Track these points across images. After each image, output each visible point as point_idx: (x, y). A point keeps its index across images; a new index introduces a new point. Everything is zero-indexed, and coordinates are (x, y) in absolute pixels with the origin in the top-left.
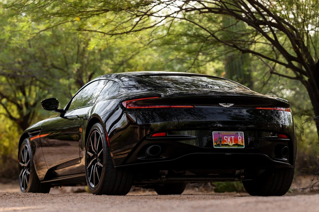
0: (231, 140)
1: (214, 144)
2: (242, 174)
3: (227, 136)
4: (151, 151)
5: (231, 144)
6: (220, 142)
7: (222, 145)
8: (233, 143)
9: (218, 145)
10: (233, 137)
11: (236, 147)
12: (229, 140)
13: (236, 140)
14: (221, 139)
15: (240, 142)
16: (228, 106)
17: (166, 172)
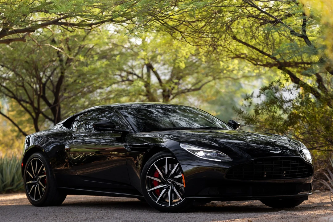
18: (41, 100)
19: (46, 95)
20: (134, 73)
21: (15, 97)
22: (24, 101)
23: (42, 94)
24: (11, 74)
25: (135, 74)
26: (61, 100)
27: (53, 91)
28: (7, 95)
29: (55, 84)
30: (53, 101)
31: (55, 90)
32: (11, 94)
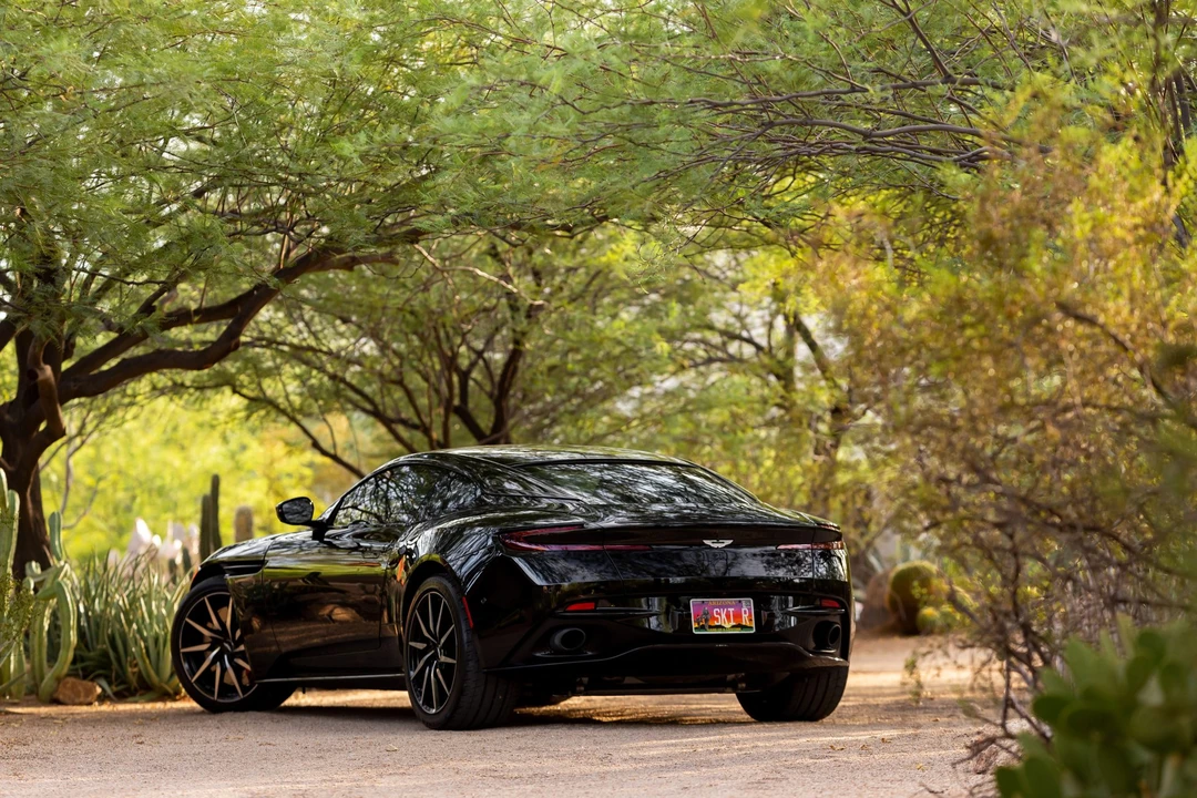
0: (728, 616)
1: (694, 625)
2: (741, 680)
3: (719, 607)
4: (564, 640)
5: (727, 625)
6: (706, 620)
7: (711, 627)
8: (733, 623)
9: (703, 628)
10: (731, 610)
11: (737, 631)
12: (724, 616)
13: (738, 616)
14: (708, 616)
15: (745, 620)
16: (721, 546)
17: (585, 680)
18: (454, 418)
19: (471, 405)
20: (745, 334)
21: (377, 414)
22: (404, 422)
23: (456, 402)
24: (369, 347)
25: (750, 341)
26: (511, 422)
27: (491, 395)
28: (357, 407)
29: (498, 372)
30: (491, 425)
31: (496, 392)
32: (368, 406)
